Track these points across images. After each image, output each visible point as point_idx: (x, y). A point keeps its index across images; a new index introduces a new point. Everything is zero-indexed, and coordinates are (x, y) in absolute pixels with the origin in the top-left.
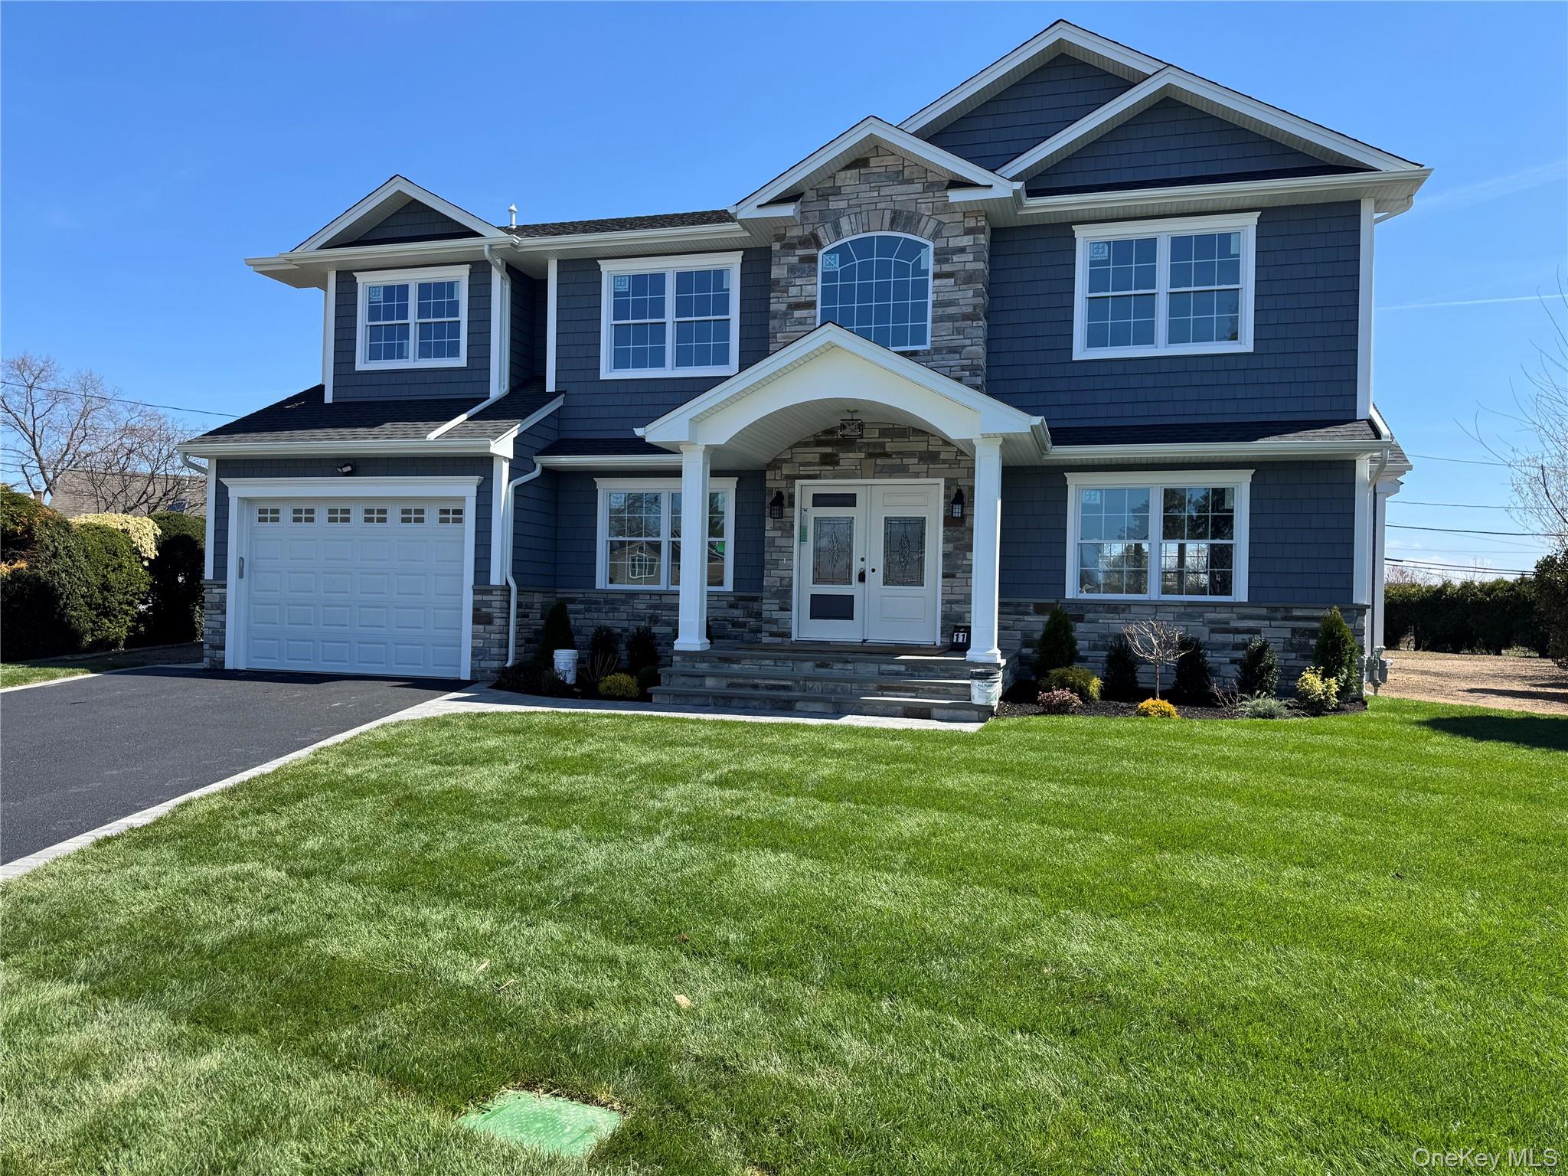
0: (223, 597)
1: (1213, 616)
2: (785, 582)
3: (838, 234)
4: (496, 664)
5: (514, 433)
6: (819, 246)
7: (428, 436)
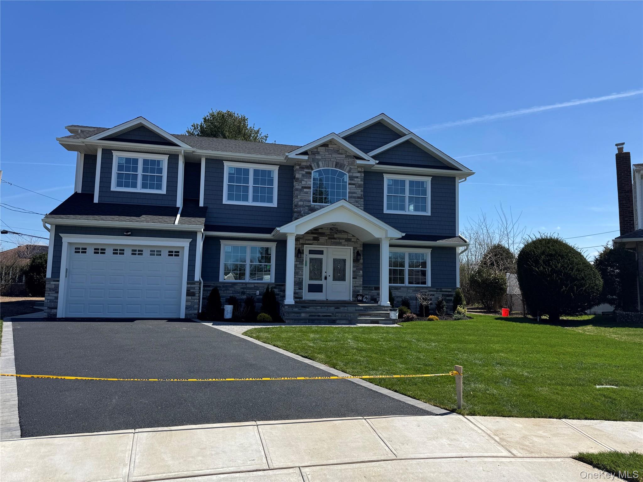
0: (57, 286)
2: (301, 280)
3: (319, 167)
4: (196, 312)
6: (312, 169)
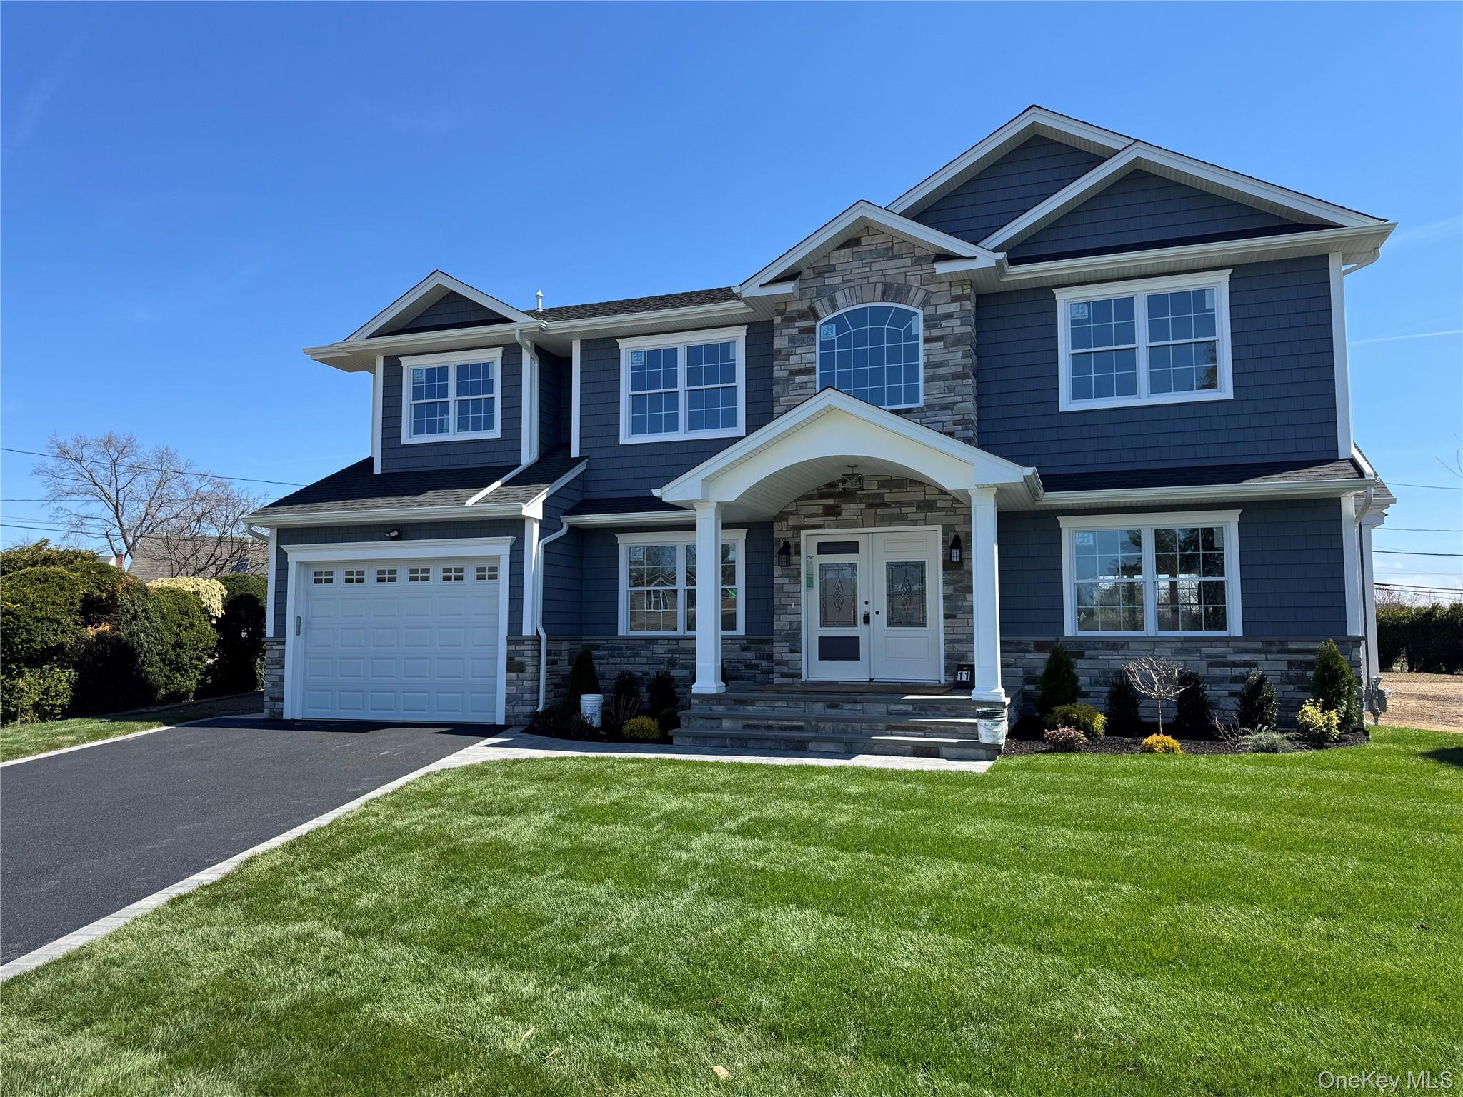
0: (282, 654)
1: (1210, 650)
2: (794, 626)
3: (834, 307)
4: (528, 709)
5: (543, 496)
6: (817, 318)
7: (467, 502)
